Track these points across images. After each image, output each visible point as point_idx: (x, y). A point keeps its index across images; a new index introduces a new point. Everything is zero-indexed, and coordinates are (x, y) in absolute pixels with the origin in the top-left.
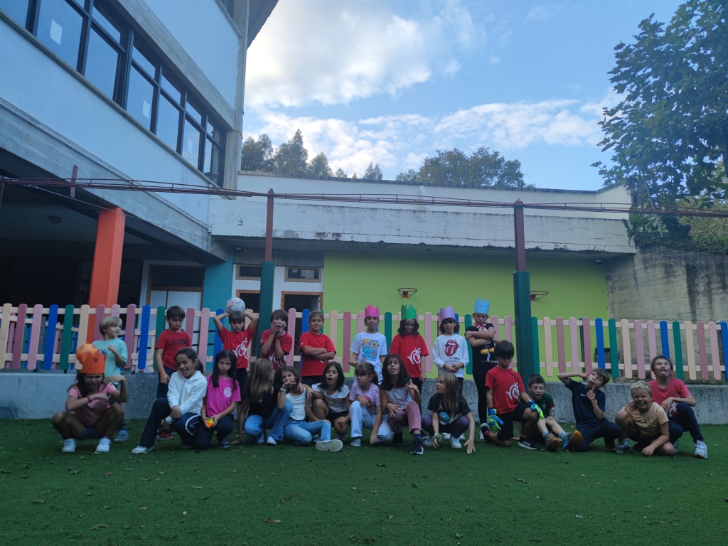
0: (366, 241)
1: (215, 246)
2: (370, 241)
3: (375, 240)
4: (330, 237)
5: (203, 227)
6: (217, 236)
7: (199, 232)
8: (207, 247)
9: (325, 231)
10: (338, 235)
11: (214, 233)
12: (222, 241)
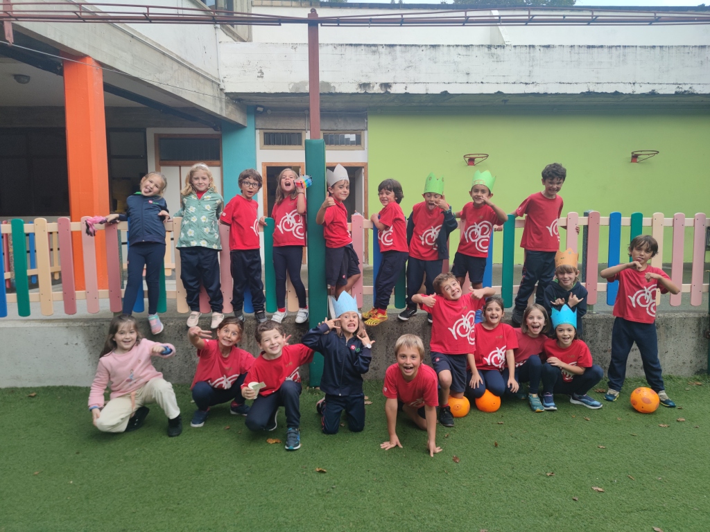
0: (425, 92)
1: (231, 107)
2: (429, 92)
3: (437, 90)
4: (377, 89)
5: (213, 81)
6: (232, 93)
7: (209, 90)
8: (221, 108)
9: (371, 80)
10: (387, 85)
11: (228, 90)
12: (239, 100)
